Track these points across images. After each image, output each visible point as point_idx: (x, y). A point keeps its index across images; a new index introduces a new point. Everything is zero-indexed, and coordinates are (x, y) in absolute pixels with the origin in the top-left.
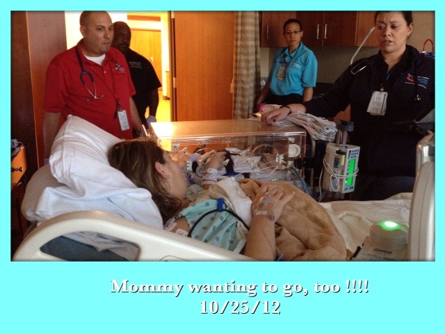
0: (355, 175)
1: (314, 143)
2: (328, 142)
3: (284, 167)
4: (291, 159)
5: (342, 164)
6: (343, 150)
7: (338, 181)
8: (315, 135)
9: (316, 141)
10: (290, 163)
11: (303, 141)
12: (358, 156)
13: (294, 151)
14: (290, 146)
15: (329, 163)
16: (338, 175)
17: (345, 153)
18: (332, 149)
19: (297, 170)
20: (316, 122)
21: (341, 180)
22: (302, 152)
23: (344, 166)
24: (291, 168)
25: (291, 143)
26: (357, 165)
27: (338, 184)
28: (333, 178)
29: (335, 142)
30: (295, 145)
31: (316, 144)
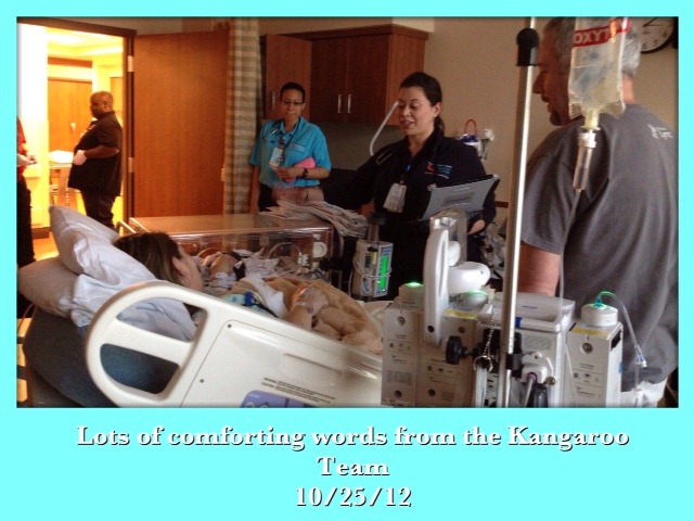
0: (387, 275)
1: (342, 241)
2: (357, 239)
3: (307, 271)
4: (316, 260)
5: (374, 263)
6: (375, 246)
7: (370, 283)
8: (343, 231)
9: (345, 238)
10: (315, 265)
11: (330, 239)
12: (390, 253)
13: (319, 250)
14: (316, 244)
15: (360, 262)
16: (369, 276)
17: (376, 250)
18: (362, 246)
19: (324, 273)
20: (343, 215)
21: (373, 282)
22: (329, 252)
23: (376, 266)
24: (316, 271)
25: (316, 241)
26: (389, 264)
27: (369, 287)
28: (365, 280)
29: (366, 238)
30: (321, 243)
31: (345, 243)
